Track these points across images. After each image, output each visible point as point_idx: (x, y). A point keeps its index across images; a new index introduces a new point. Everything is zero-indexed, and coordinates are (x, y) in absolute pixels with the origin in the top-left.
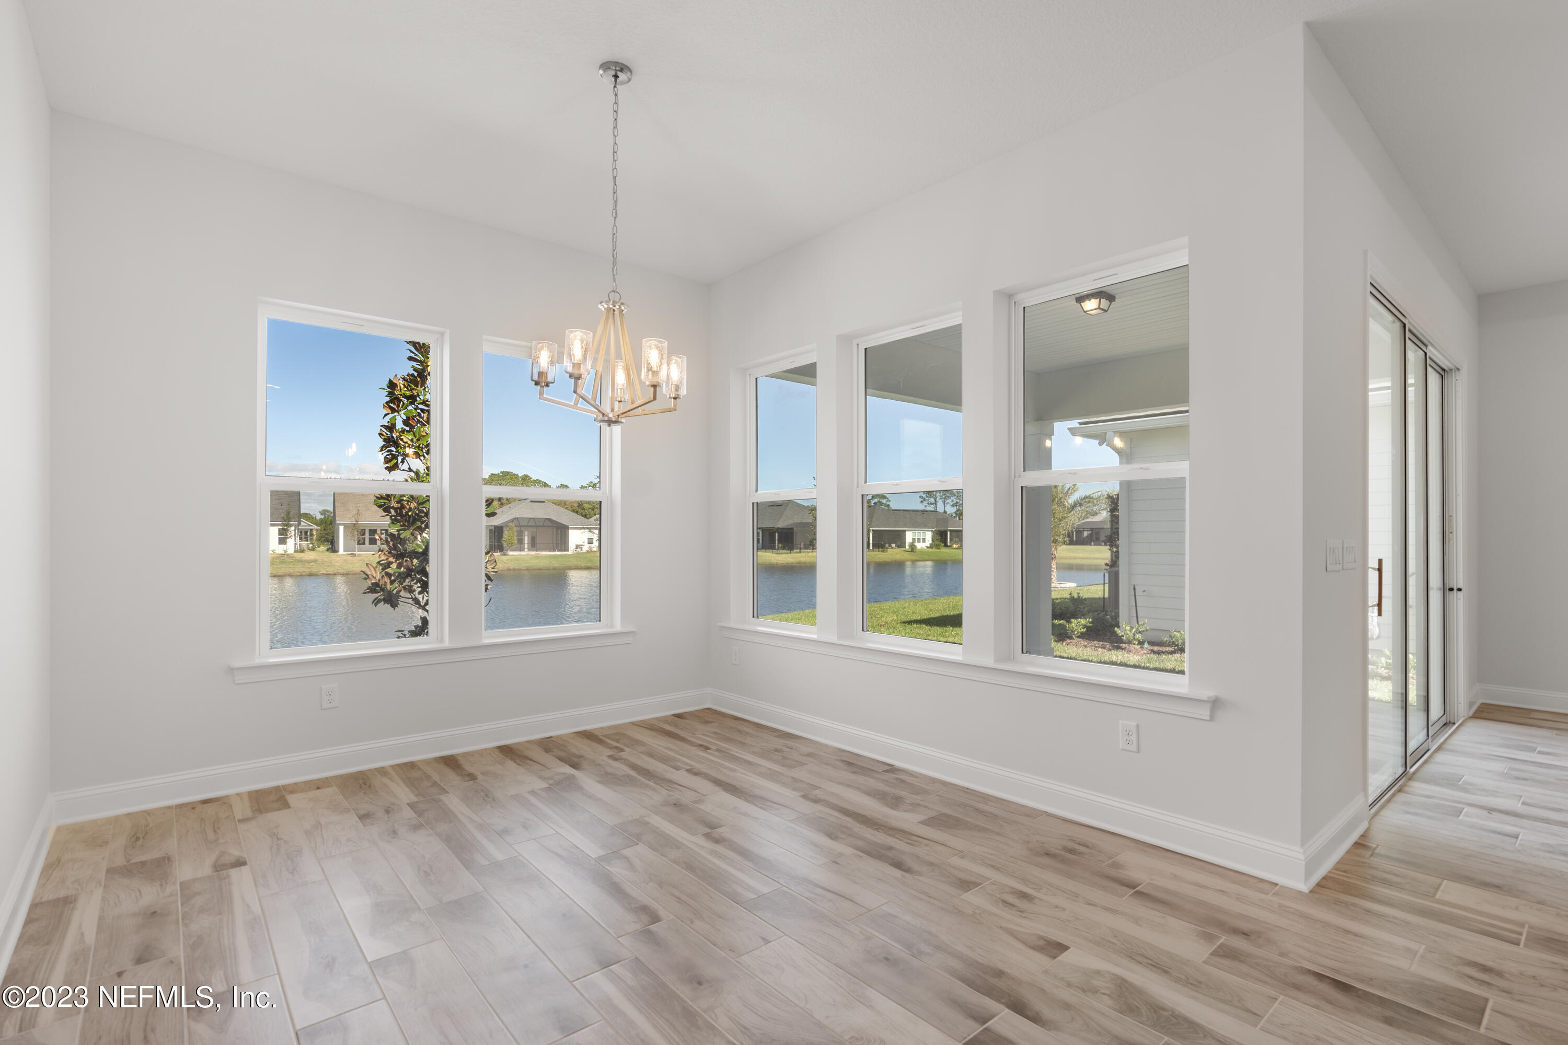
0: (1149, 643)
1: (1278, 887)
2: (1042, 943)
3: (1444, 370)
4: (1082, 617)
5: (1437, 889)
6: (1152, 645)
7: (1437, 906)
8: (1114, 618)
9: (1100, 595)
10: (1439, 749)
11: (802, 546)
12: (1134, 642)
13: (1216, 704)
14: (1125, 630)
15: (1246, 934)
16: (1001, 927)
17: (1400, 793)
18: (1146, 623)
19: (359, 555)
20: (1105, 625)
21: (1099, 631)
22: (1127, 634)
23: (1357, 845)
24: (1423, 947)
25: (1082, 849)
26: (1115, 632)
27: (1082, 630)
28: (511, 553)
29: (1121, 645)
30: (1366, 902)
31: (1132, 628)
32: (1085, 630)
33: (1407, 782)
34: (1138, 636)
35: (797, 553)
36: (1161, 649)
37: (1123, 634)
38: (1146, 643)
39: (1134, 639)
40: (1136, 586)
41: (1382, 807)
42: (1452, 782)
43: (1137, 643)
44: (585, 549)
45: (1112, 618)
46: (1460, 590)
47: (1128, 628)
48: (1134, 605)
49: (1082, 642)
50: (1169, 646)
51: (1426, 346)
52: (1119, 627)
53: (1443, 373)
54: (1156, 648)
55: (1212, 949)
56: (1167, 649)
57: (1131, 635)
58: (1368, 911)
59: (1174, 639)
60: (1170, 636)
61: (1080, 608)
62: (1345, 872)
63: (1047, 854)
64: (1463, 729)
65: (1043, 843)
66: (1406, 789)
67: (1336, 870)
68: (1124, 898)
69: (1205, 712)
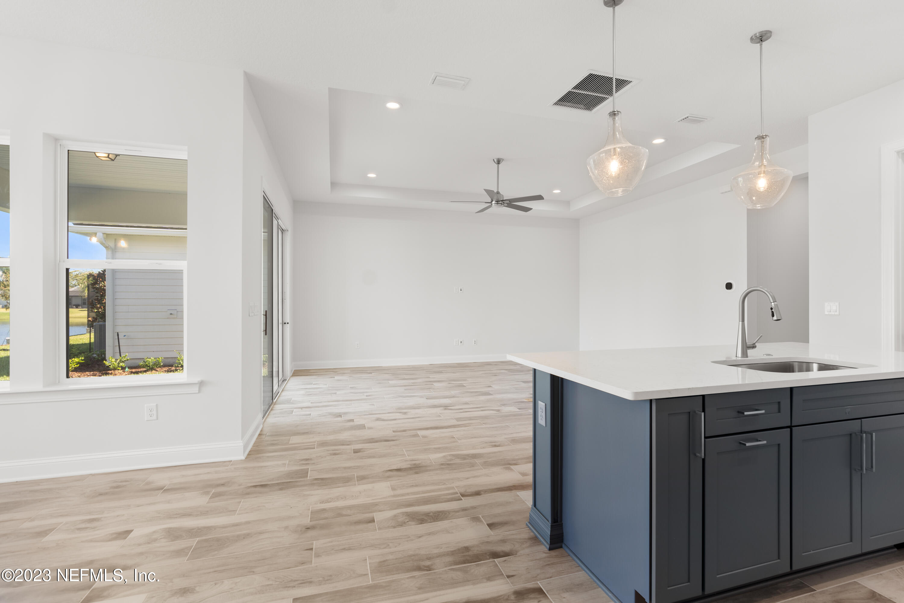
0: (129, 368)
1: (232, 462)
2: (115, 536)
3: (283, 230)
4: (75, 357)
5: (289, 440)
6: (131, 369)
7: (290, 446)
8: (100, 355)
9: (87, 341)
10: (283, 390)
12: (119, 368)
13: (201, 384)
14: (110, 361)
15: (223, 485)
16: (82, 542)
17: (272, 411)
18: (127, 355)
20: (93, 361)
21: (89, 365)
22: (114, 364)
23: (260, 435)
24: (288, 461)
25: (124, 484)
26: (104, 364)
27: (76, 366)
29: (108, 372)
30: (267, 454)
31: (117, 360)
32: (78, 365)
33: (274, 406)
34: (121, 364)
36: (137, 370)
37: (110, 364)
38: (127, 368)
39: (118, 366)
40: (119, 333)
41: (267, 418)
42: (289, 402)
43: (120, 369)
45: (98, 355)
46: (288, 323)
47: (113, 360)
48: (118, 345)
49: (76, 374)
50: (143, 367)
51: (278, 219)
52: (106, 360)
53: (283, 231)
54: (134, 370)
55: (210, 496)
56: (142, 369)
57: (116, 364)
58: (268, 457)
59: (147, 363)
60: (144, 361)
61: (73, 351)
62: (257, 446)
63: (101, 494)
64: (290, 381)
65: (95, 490)
66: (274, 409)
67: (254, 447)
68: (158, 495)
69: (196, 389)
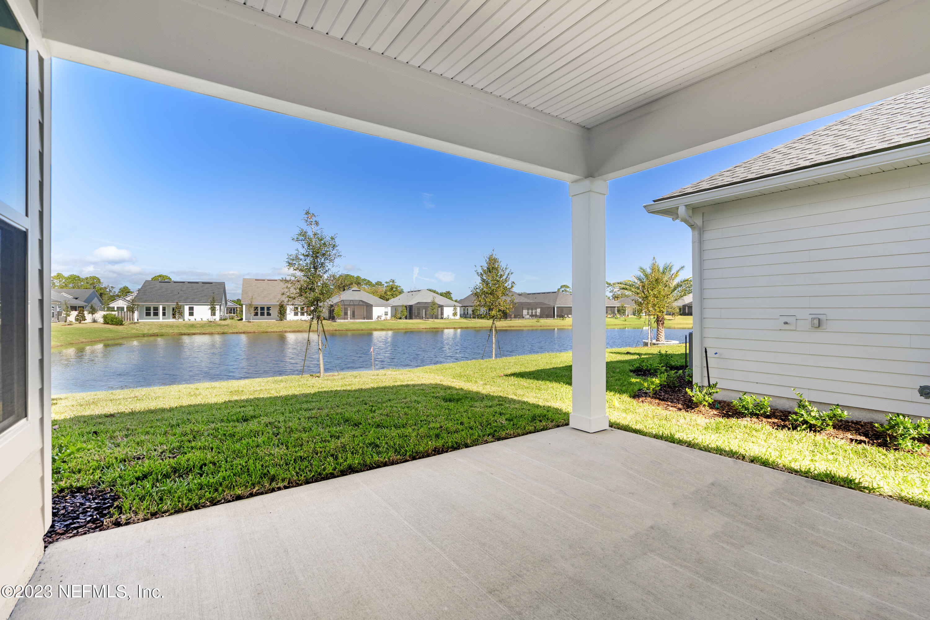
0: (720, 405)
11: (513, 316)
12: (704, 404)
14: (696, 391)
18: (717, 385)
19: (253, 322)
22: (698, 395)
26: (687, 393)
27: (656, 388)
28: (339, 321)
29: (692, 405)
31: (704, 389)
34: (710, 397)
35: (509, 320)
37: (694, 395)
38: (717, 404)
39: (704, 400)
40: (708, 349)
43: (707, 404)
44: (383, 318)
45: (685, 379)
47: (700, 389)
48: (706, 366)
52: (691, 388)
57: (701, 396)
59: (744, 403)
